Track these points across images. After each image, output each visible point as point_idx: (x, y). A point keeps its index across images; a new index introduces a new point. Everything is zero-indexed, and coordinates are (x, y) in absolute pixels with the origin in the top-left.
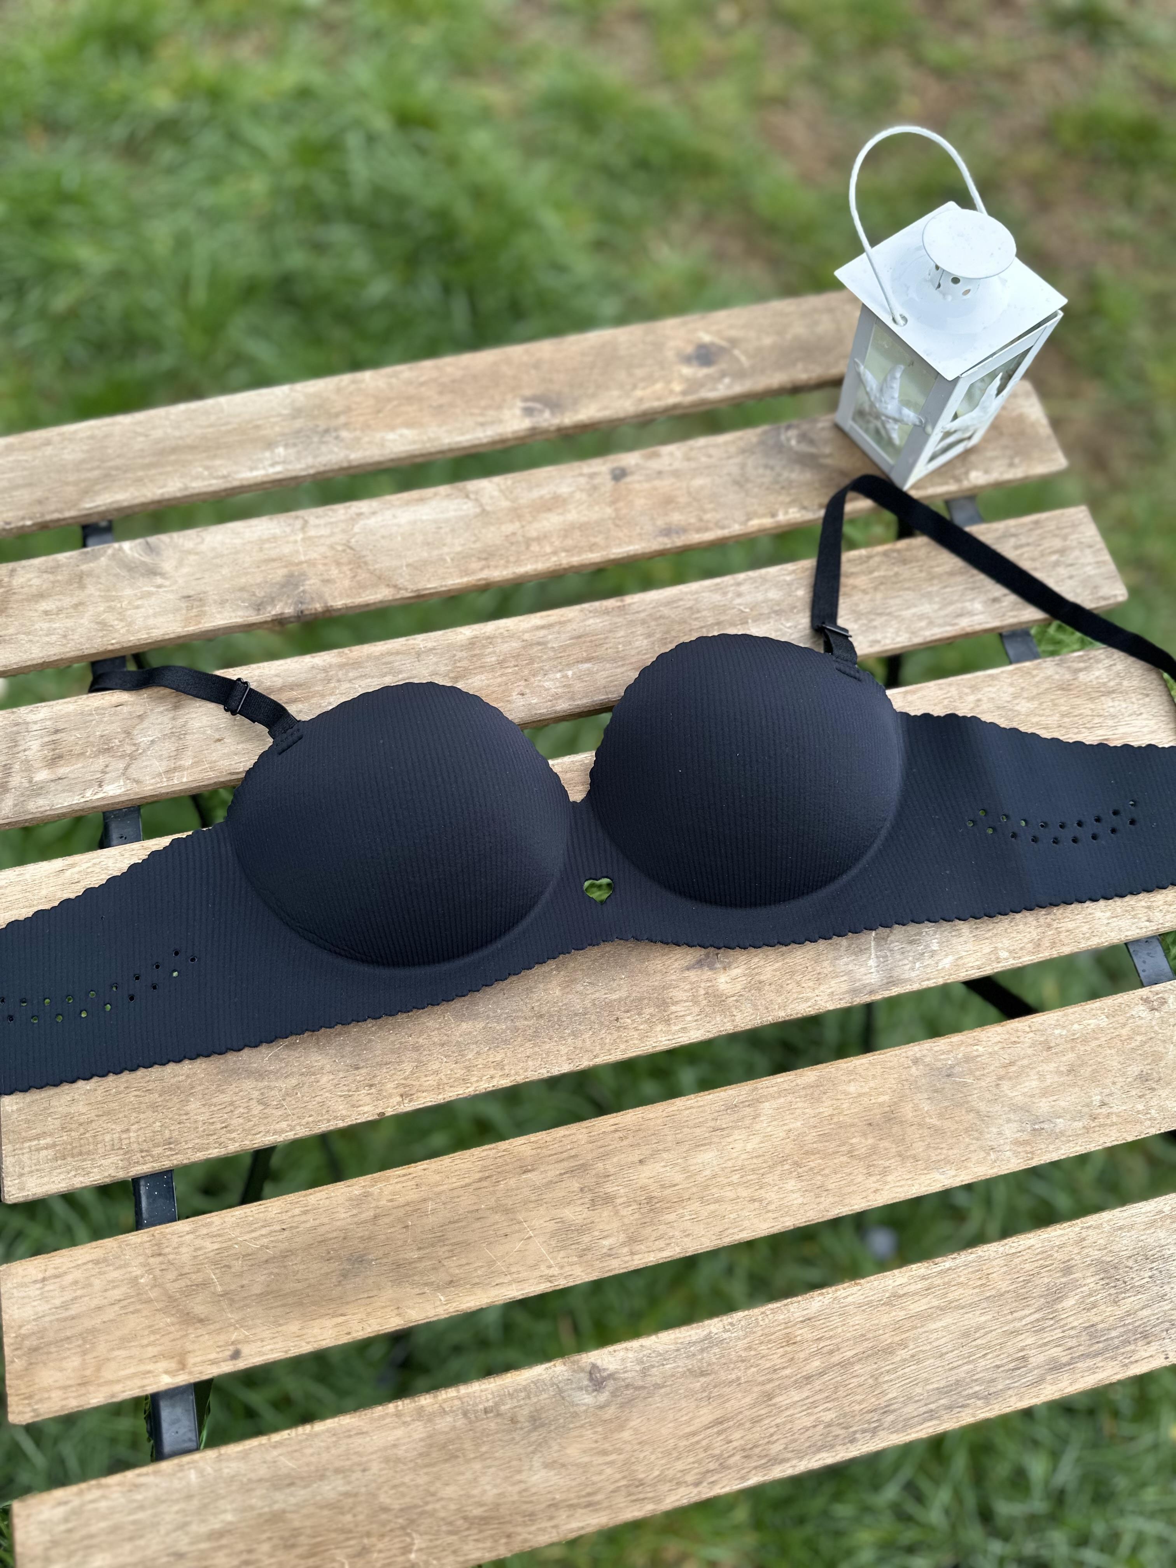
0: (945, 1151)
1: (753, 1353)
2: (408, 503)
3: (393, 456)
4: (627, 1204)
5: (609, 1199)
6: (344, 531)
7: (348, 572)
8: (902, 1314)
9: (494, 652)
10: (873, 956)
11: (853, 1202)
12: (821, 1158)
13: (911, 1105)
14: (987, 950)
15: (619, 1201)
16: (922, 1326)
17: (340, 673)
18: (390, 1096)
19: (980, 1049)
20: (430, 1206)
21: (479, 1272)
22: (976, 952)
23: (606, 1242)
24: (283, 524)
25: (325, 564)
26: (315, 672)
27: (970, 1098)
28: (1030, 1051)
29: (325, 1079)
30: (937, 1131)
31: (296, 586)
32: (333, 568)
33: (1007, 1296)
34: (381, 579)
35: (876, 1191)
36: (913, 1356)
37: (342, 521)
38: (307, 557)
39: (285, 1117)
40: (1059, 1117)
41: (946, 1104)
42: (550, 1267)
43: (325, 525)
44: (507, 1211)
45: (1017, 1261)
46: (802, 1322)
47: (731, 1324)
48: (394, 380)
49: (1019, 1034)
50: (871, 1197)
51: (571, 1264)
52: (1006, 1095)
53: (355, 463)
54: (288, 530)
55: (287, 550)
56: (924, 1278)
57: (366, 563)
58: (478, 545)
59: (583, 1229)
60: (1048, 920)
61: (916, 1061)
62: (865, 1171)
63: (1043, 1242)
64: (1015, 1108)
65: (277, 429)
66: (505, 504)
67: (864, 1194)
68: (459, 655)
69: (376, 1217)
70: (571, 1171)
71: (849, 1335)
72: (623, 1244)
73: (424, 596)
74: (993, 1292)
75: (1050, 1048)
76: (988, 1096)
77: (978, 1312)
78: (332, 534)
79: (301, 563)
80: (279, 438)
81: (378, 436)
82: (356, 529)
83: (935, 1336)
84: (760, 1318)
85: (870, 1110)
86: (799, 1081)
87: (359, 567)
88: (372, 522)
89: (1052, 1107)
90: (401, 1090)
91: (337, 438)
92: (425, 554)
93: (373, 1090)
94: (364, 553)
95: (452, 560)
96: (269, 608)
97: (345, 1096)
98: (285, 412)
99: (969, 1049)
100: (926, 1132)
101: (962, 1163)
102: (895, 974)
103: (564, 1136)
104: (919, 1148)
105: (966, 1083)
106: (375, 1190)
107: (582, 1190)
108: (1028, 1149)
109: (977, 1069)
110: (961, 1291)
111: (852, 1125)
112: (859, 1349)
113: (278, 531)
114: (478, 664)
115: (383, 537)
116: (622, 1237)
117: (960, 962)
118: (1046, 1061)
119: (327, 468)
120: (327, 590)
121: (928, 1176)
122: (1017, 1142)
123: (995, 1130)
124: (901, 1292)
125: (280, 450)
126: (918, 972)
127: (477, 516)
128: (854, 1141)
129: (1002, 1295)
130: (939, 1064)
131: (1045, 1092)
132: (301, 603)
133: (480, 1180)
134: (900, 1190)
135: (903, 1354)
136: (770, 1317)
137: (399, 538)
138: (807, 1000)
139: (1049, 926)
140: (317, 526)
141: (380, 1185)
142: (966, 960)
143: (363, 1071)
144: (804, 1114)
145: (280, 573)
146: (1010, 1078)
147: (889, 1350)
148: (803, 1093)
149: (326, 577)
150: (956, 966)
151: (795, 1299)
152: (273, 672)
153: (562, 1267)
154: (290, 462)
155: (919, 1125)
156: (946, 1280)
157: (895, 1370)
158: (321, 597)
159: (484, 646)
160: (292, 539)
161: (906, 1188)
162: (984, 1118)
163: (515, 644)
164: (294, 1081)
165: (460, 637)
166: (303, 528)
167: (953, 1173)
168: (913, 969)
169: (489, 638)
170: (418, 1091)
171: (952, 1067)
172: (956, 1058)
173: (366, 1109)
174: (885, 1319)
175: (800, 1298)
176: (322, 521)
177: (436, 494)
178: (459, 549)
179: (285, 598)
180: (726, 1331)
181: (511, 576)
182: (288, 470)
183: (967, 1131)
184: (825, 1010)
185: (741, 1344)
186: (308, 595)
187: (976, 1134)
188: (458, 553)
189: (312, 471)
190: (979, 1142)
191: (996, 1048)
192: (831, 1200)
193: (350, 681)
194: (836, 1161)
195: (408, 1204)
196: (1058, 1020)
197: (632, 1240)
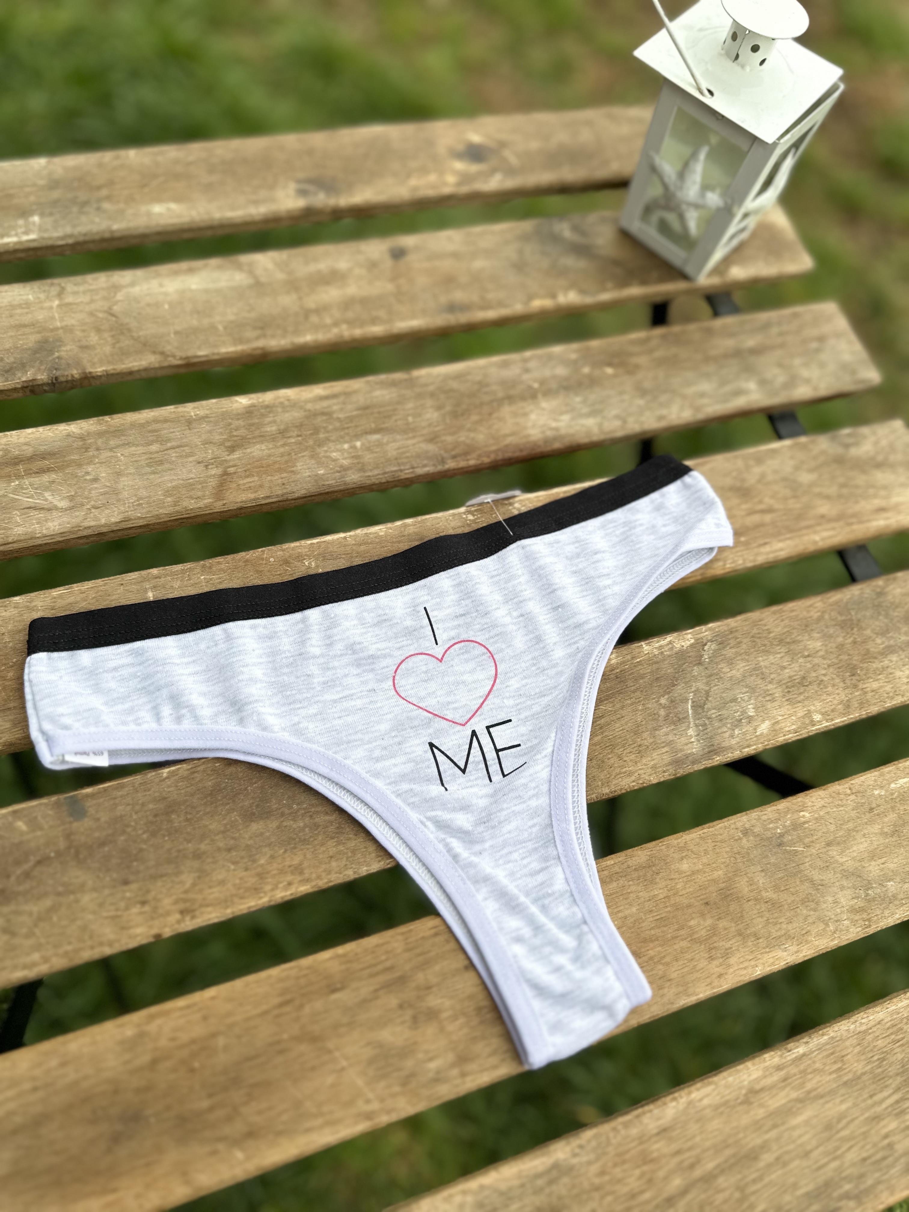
0: (784, 926)
1: (606, 1178)
2: (176, 273)
3: (159, 229)
4: (455, 1018)
5: (432, 1015)
6: (105, 298)
7: (109, 339)
8: (760, 1113)
9: (275, 422)
10: (692, 725)
11: (698, 990)
12: (662, 946)
13: (746, 879)
14: (800, 715)
15: (444, 1015)
16: (783, 1123)
17: (100, 442)
18: (168, 913)
19: (807, 815)
20: (221, 1041)
21: (285, 1117)
22: (791, 715)
23: (433, 1065)
24: (36, 289)
25: (84, 331)
26: (71, 440)
27: (802, 867)
28: (853, 814)
29: (86, 899)
30: (774, 905)
31: (51, 352)
32: (92, 334)
33: (865, 1078)
34: (146, 345)
35: (720, 976)
36: (777, 1159)
37: (103, 289)
38: (64, 323)
39: (38, 947)
40: (889, 881)
41: (780, 875)
42: (368, 1101)
43: (84, 292)
44: (314, 1039)
45: (869, 1038)
46: (658, 1134)
47: (581, 1147)
48: (160, 159)
49: (842, 796)
50: (716, 983)
51: (394, 1096)
52: (837, 861)
53: (117, 235)
54: (42, 296)
55: (40, 316)
56: (779, 1068)
57: (129, 330)
58: (253, 315)
59: (405, 1052)
60: (853, 682)
61: (746, 832)
62: (707, 955)
63: (892, 1015)
64: (847, 874)
65: (32, 198)
66: (280, 276)
67: (708, 980)
68: (236, 423)
69: (154, 1063)
70: (387, 986)
71: (708, 1144)
72: (453, 1065)
73: (194, 364)
74: (850, 1076)
75: (871, 809)
76: (819, 863)
77: (838, 1101)
78: (92, 301)
79: (57, 329)
80: (34, 207)
81: (143, 209)
82: (120, 296)
83: (796, 1133)
84: (611, 1135)
85: (706, 889)
86: (630, 863)
87: (122, 333)
88: (136, 290)
89: (882, 870)
90: (182, 906)
91: (98, 209)
92: (195, 323)
93: (147, 908)
94: (127, 320)
95: (225, 328)
96: (19, 374)
97: (113, 918)
98: (41, 182)
99: (795, 816)
100: (764, 907)
101: (802, 938)
102: (716, 742)
103: (378, 946)
104: (759, 924)
105: (796, 851)
106: (153, 1027)
107: (401, 1007)
108: (865, 916)
109: (806, 836)
110: (818, 1078)
111: (689, 906)
112: (720, 1160)
113: (31, 297)
114: (257, 433)
115: (149, 305)
116: (451, 1057)
117: (777, 727)
118: (871, 822)
119: (87, 238)
120: (85, 357)
121: (771, 955)
122: (854, 910)
123: (830, 899)
124: (758, 1087)
125: (36, 219)
126: (737, 739)
127: (250, 287)
128: (692, 923)
129: (859, 1078)
130: (769, 834)
131: (873, 856)
132: (56, 369)
133: (281, 1005)
134: (745, 972)
135: (767, 1158)
136: (623, 1132)
137: (166, 306)
138: (630, 774)
139: (855, 686)
140: (75, 293)
141: (159, 1022)
142: (783, 725)
143: (134, 886)
144: (638, 898)
145: (32, 339)
146: (838, 844)
147: (752, 1156)
148: (635, 875)
149: (84, 343)
150: (774, 730)
151: (646, 1108)
152: (22, 440)
153: (382, 1100)
154: (46, 230)
155: (756, 900)
156: (802, 1067)
157: (760, 1178)
158: (78, 363)
159: (263, 415)
160: (47, 304)
161: (750, 970)
162: (819, 886)
163: (297, 415)
164: (48, 902)
165: (235, 406)
166: (60, 295)
167: (794, 948)
168: (732, 736)
169: (267, 407)
170: (201, 906)
171: (782, 835)
172: (784, 826)
173: (139, 930)
174: (745, 1120)
175: (651, 1107)
176: (81, 288)
177: (206, 266)
178: (231, 317)
179: (37, 364)
180: (575, 1155)
181: (289, 346)
182: (43, 238)
183: (803, 902)
184: (649, 783)
185: (594, 1169)
186: (63, 361)
187: (813, 905)
188: (232, 322)
189: (70, 241)
190: (817, 913)
191: (822, 813)
192: (674, 990)
193: (111, 450)
194: (676, 947)
195: (193, 1041)
196: (875, 781)
197: (463, 1059)
